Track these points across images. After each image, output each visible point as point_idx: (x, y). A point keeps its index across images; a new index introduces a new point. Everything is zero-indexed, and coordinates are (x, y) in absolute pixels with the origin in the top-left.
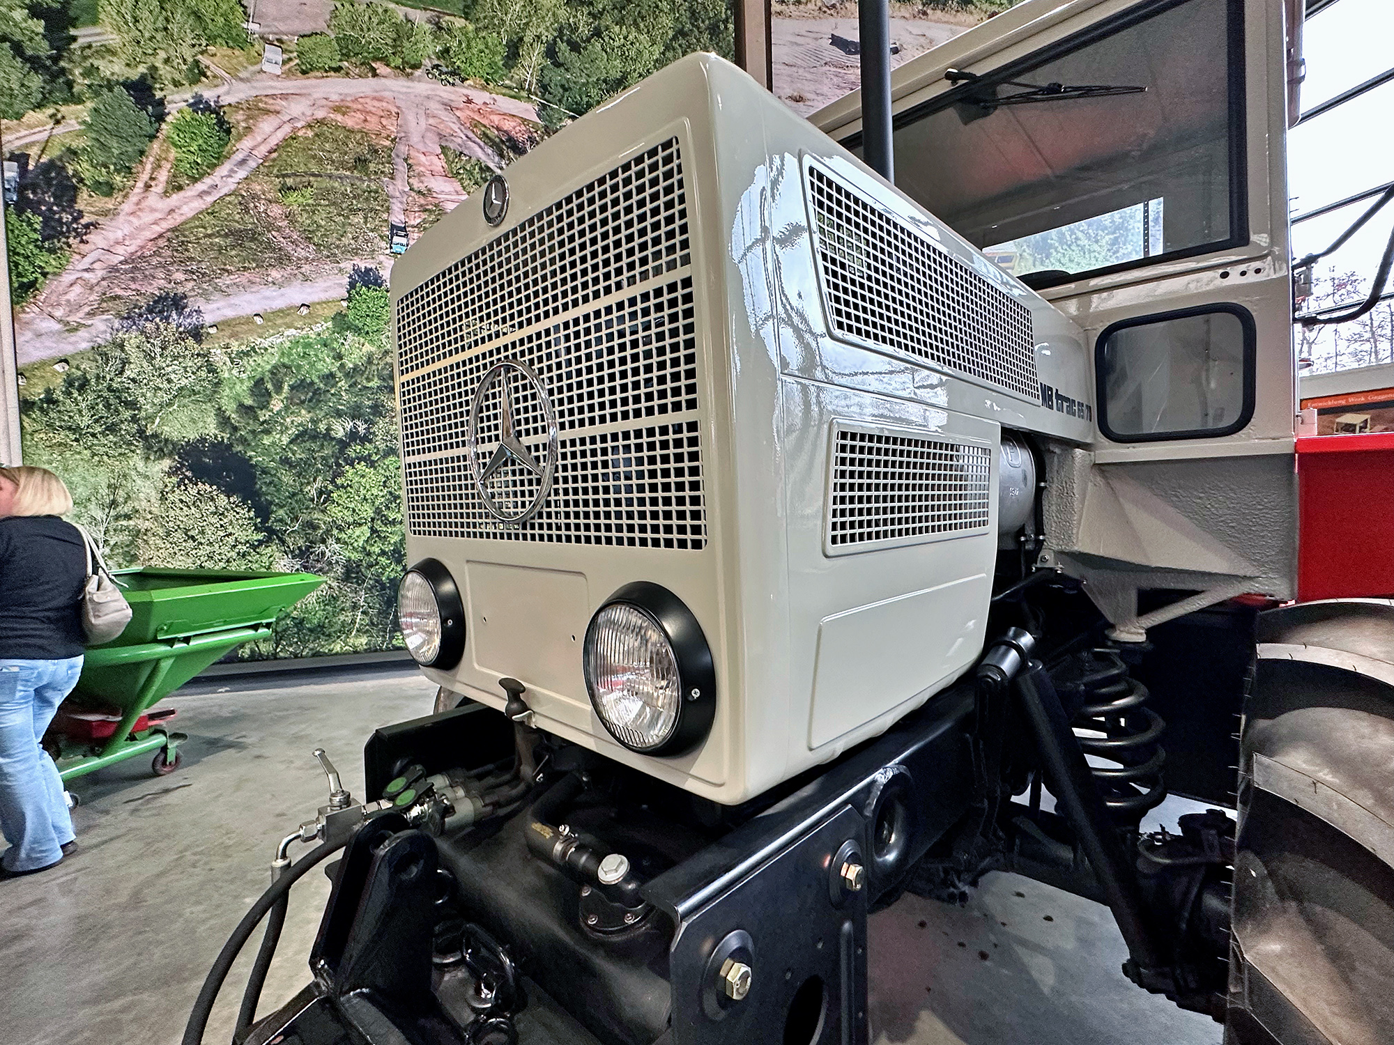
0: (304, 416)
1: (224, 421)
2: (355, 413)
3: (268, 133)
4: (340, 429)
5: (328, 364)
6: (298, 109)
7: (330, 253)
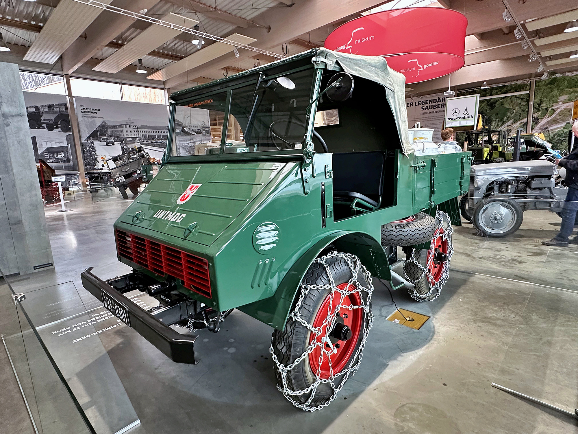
0: (558, 138)
1: (550, 139)
2: (564, 137)
3: (559, 110)
4: (562, 139)
5: (562, 132)
6: (563, 107)
7: (564, 121)
